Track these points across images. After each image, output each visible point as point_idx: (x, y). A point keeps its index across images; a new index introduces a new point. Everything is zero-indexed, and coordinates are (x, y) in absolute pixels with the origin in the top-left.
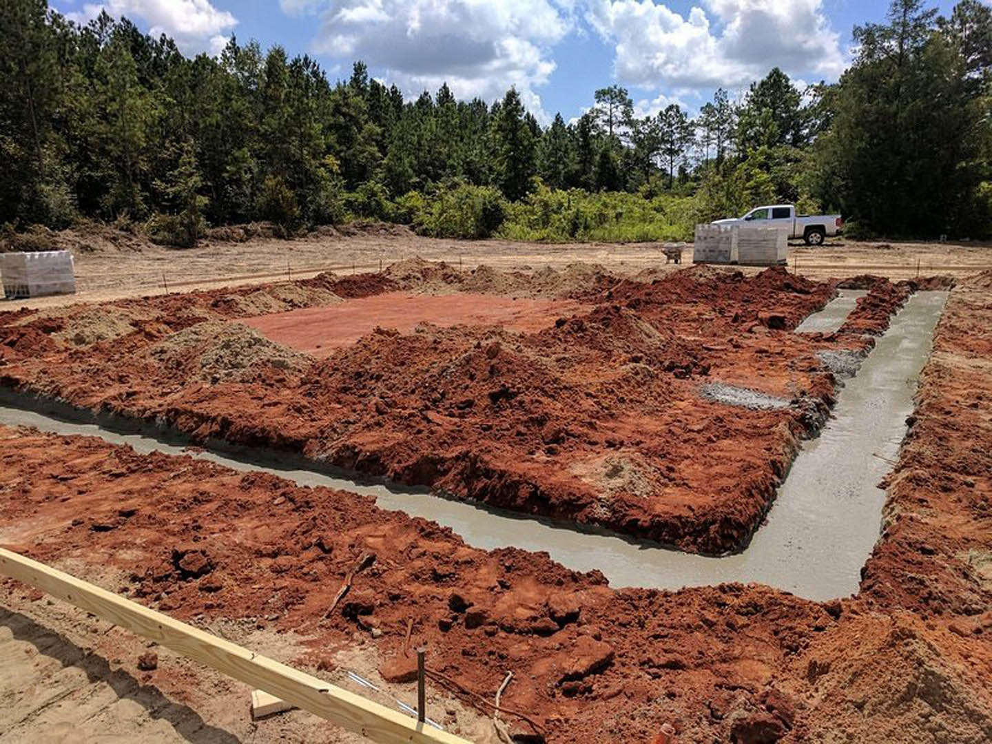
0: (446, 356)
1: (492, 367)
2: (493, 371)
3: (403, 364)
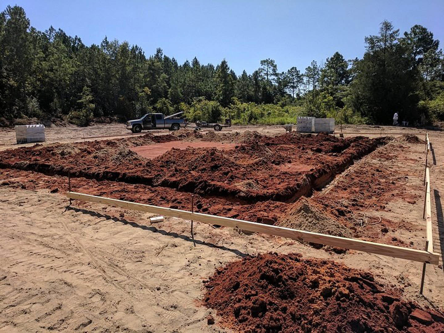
1: (212, 158)
2: (213, 160)
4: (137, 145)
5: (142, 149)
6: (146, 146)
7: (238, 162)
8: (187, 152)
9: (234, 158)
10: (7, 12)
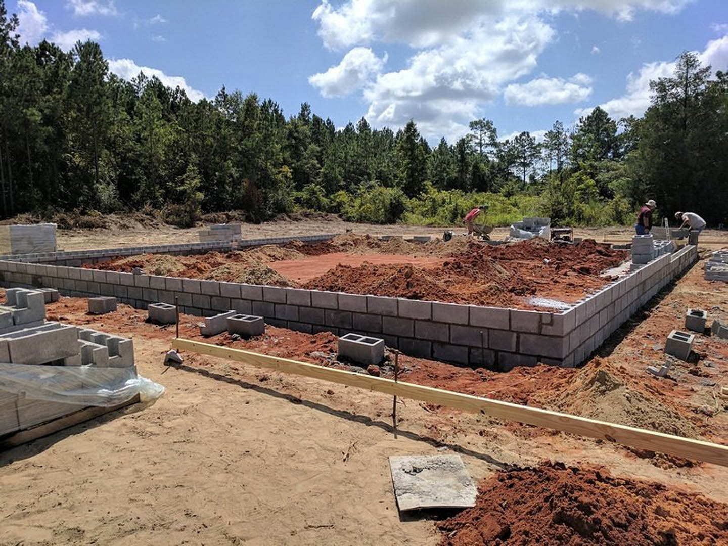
0: (382, 277)
1: (408, 282)
2: (409, 285)
3: (356, 281)
4: (276, 259)
5: (284, 265)
6: (290, 261)
7: (451, 290)
8: (364, 272)
9: (445, 282)
10: (76, 51)
